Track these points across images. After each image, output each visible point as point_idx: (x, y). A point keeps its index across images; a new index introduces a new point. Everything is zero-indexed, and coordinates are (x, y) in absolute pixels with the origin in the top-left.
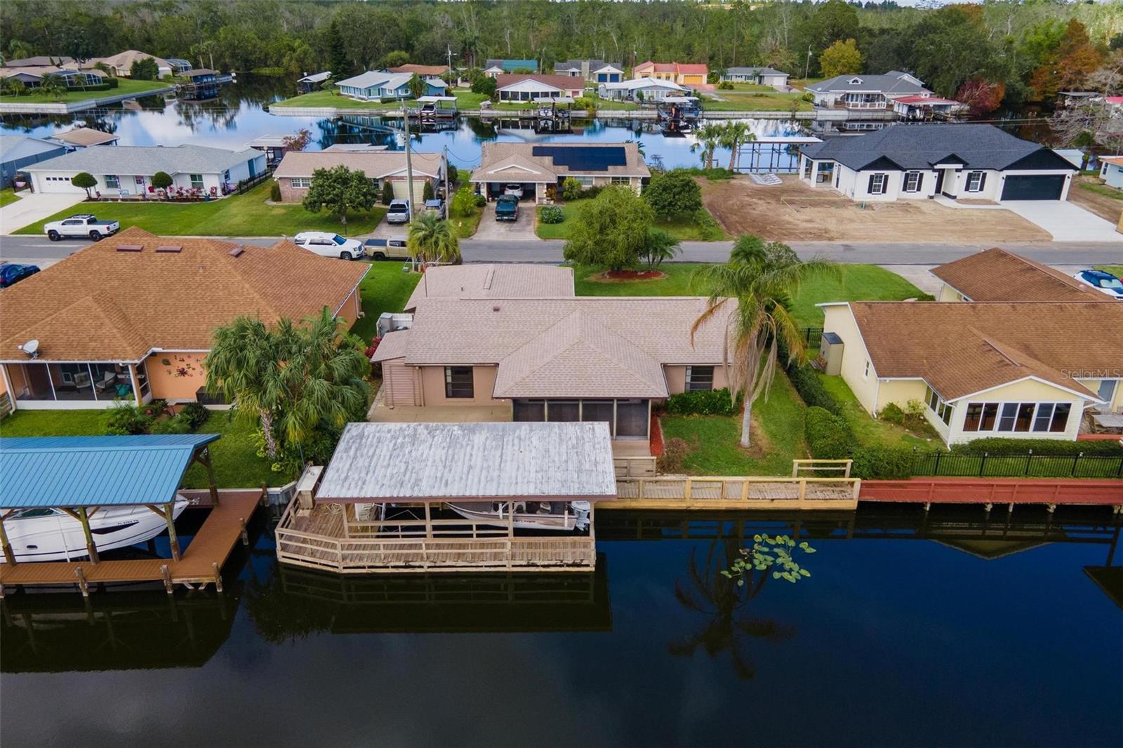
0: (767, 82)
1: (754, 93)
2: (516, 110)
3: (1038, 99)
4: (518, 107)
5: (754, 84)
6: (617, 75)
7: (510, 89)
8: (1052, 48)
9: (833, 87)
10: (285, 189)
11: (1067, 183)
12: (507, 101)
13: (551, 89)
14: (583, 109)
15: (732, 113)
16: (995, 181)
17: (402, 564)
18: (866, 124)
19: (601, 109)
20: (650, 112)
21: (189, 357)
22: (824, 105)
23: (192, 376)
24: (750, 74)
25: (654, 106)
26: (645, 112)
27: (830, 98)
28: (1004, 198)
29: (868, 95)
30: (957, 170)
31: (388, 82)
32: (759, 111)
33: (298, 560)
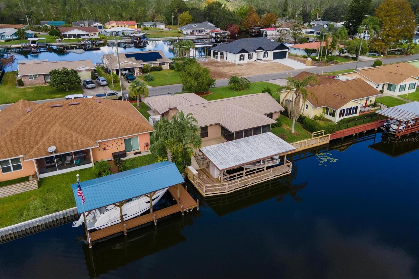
0: (158, 27)
1: (159, 31)
2: (73, 42)
3: (244, 30)
4: (73, 41)
5: (154, 28)
6: (101, 26)
7: (67, 33)
8: (245, 14)
9: (189, 28)
10: (25, 80)
11: (287, 53)
12: (68, 39)
13: (85, 33)
14: (102, 40)
15: (158, 38)
16: (271, 54)
17: (244, 185)
18: (202, 40)
19: (108, 40)
20: (128, 40)
21: (108, 142)
22: (187, 34)
23: (108, 150)
24: (152, 24)
25: (129, 37)
26: (126, 40)
27: (189, 31)
28: (274, 59)
29: (200, 30)
30: (261, 52)
31: (5, 32)
32: (167, 37)
33: (211, 194)
